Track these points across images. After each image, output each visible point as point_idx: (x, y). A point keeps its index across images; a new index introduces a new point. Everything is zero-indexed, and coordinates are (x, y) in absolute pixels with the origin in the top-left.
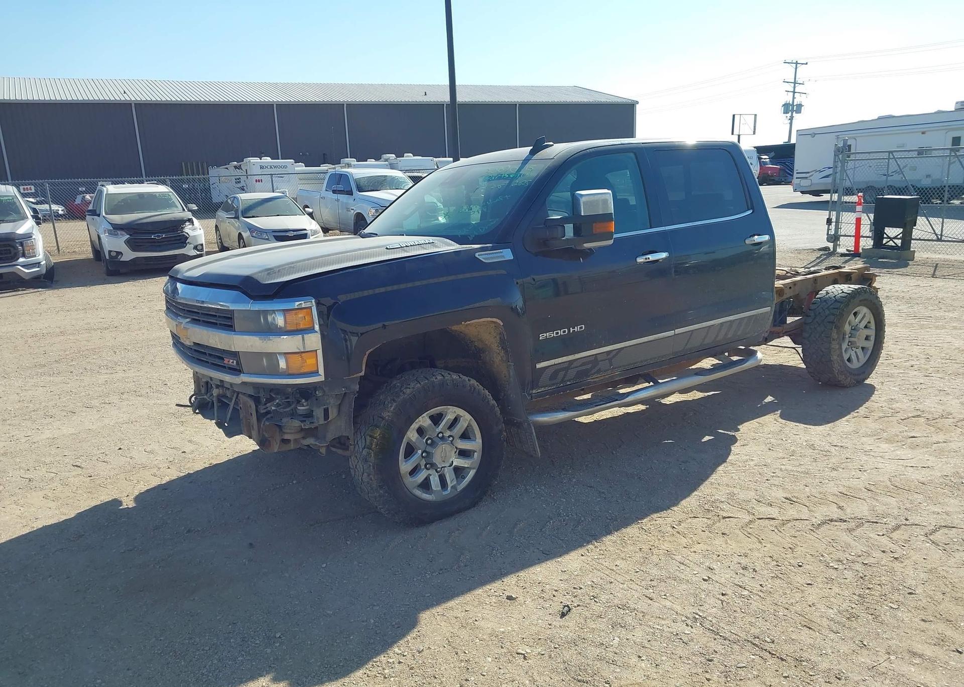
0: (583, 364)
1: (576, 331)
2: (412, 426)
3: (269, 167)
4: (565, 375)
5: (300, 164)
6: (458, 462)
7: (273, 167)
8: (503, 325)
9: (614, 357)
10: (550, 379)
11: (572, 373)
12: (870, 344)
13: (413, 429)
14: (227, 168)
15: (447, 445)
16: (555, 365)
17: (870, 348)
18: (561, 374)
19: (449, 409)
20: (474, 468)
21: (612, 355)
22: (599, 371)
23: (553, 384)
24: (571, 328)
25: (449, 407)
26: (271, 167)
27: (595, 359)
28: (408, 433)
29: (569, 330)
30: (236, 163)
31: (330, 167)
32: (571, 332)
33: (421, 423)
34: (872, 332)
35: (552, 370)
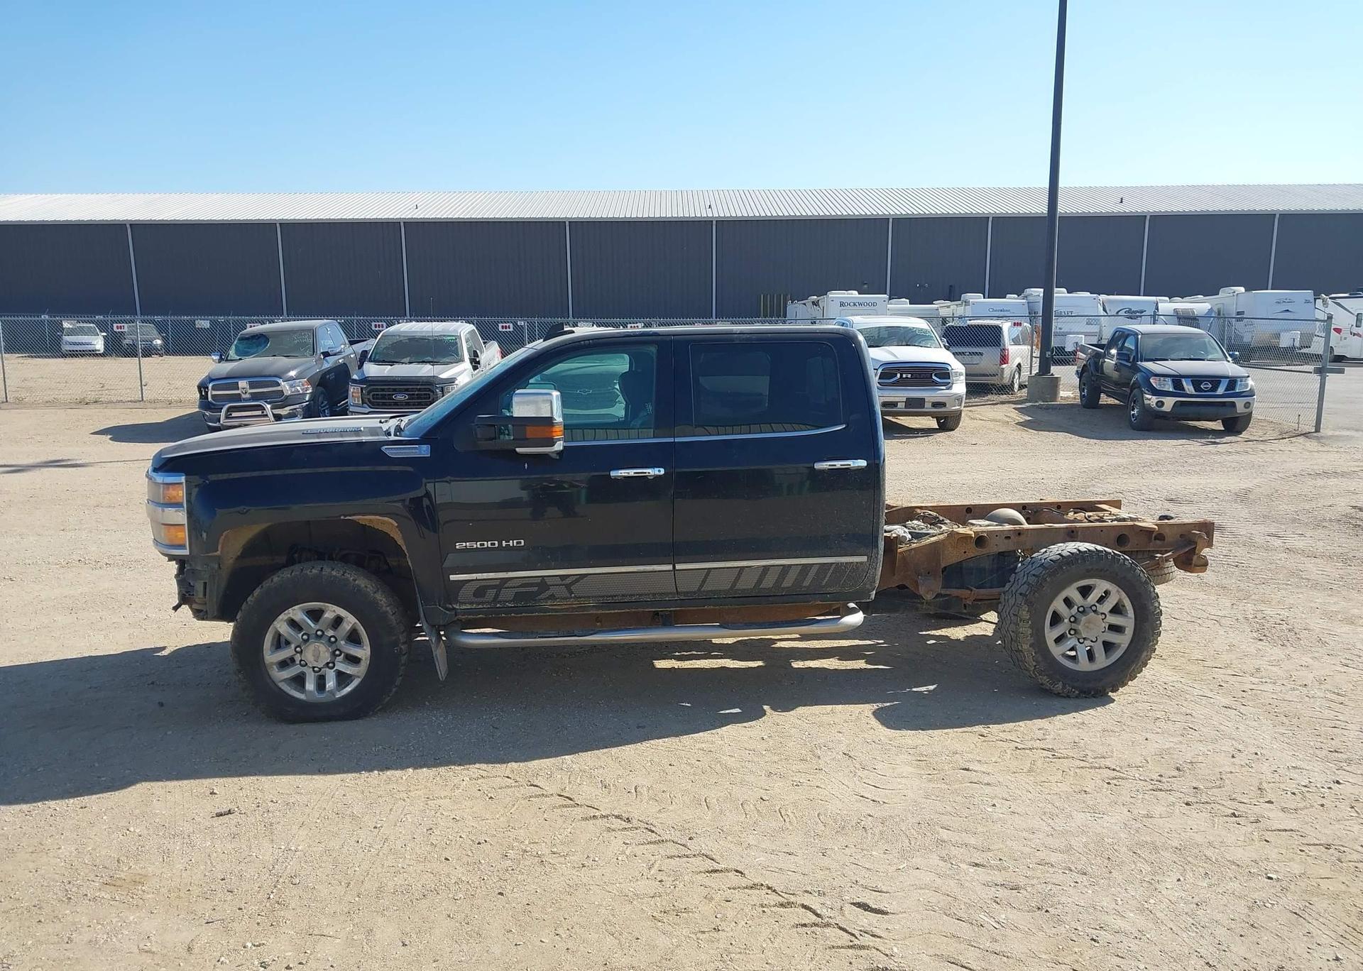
0: (523, 586)
1: (511, 545)
2: (280, 617)
3: (852, 304)
4: (497, 595)
5: (904, 300)
6: (341, 666)
7: (857, 304)
8: (397, 527)
9: (573, 583)
10: (475, 595)
11: (507, 594)
12: (1123, 640)
13: (282, 620)
14: (805, 304)
15: (322, 645)
16: (476, 580)
17: (1122, 645)
18: (491, 594)
19: (328, 607)
20: (359, 677)
21: (568, 581)
22: (552, 597)
23: (478, 604)
24: (504, 542)
25: (327, 604)
26: (854, 304)
27: (541, 581)
28: (275, 623)
29: (500, 544)
30: (815, 297)
31: (941, 305)
32: (504, 545)
33: (291, 615)
34: (1128, 622)
35: (478, 584)
